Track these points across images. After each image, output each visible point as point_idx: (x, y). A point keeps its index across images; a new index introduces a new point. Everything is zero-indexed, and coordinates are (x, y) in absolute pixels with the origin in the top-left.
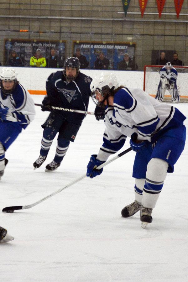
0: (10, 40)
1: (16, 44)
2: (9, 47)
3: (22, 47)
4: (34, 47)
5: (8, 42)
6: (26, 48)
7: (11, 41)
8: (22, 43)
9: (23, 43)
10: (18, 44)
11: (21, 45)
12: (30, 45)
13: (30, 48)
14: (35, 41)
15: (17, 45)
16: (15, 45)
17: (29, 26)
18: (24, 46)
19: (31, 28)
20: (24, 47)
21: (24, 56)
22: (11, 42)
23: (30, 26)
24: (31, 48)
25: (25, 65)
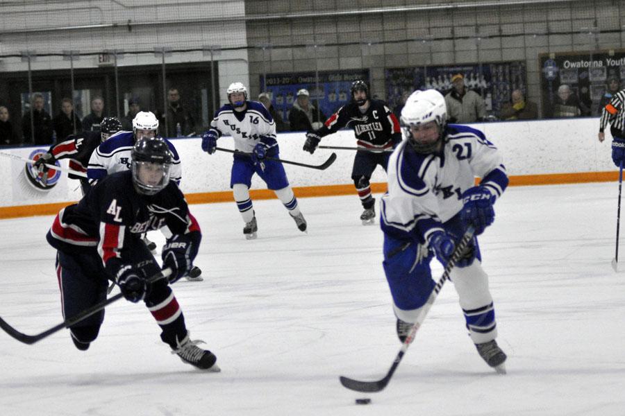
0: (552, 56)
1: (567, 64)
2: (551, 74)
3: (581, 70)
4: (609, 68)
5: (547, 61)
6: (592, 72)
7: (554, 58)
8: (582, 62)
9: (584, 61)
10: (573, 65)
11: (579, 65)
12: (600, 64)
13: (600, 72)
14: (611, 53)
15: (570, 67)
16: (565, 66)
17: (594, 20)
18: (588, 68)
19: (599, 22)
20: (586, 69)
21: (589, 91)
22: (555, 60)
23: (595, 18)
24: (603, 72)
25: (593, 113)
